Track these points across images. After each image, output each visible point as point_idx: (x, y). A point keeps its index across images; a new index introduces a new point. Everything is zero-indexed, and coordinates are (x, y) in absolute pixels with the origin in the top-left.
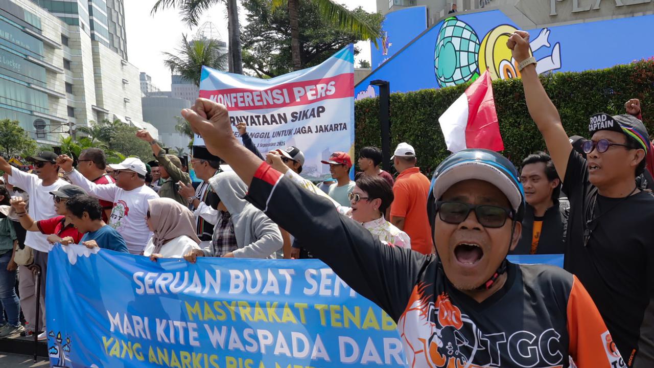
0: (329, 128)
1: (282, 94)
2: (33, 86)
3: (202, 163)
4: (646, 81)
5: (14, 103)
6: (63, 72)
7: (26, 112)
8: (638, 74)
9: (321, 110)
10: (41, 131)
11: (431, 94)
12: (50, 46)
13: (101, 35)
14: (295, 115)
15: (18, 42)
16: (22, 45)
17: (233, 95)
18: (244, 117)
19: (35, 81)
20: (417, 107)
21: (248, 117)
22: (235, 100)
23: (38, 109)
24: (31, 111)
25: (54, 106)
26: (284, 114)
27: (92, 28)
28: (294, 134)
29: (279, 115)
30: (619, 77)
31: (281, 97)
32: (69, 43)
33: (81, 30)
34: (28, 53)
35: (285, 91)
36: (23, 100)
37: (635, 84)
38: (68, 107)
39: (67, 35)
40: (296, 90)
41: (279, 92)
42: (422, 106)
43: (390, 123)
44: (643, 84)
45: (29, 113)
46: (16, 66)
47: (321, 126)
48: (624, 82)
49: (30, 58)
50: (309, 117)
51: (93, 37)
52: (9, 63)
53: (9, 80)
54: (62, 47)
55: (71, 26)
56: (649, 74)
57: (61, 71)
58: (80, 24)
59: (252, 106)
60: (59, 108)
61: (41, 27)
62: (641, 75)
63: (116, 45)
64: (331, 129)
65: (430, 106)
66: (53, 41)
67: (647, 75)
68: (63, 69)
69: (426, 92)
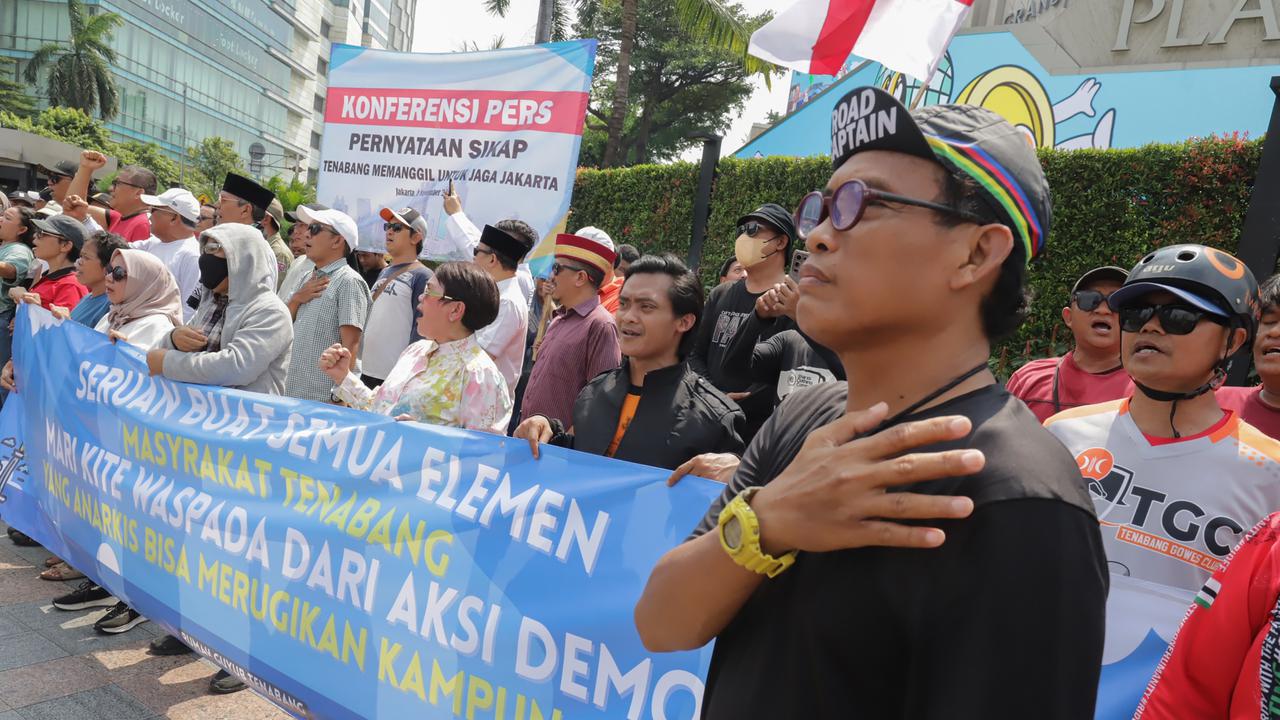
0: (524, 179)
1: (470, 108)
2: (270, 94)
3: (240, 205)
4: (1211, 183)
5: (239, 116)
6: (315, 78)
7: (252, 131)
8: (1193, 167)
9: (520, 146)
10: (257, 161)
11: (785, 165)
12: (303, 36)
13: (379, 26)
14: (476, 145)
15: (260, 25)
16: (266, 29)
17: (391, 100)
18: (398, 138)
19: (274, 87)
20: (758, 188)
21: (405, 138)
22: (393, 109)
23: (271, 130)
24: (261, 132)
25: (294, 129)
26: (460, 141)
27: (367, 14)
28: (470, 179)
29: (453, 141)
30: (1151, 169)
31: (466, 112)
32: (331, 34)
33: (350, 14)
34: (271, 42)
35: (476, 102)
36: (253, 114)
37: (1183, 186)
38: (313, 132)
39: (329, 20)
40: (492, 103)
41: (467, 103)
42: (766, 186)
43: (710, 211)
44: (1202, 189)
45: (258, 133)
46: (251, 59)
47: (511, 174)
48: (1160, 179)
49: (273, 51)
50: (498, 155)
51: (365, 27)
52: (243, 54)
53: (239, 81)
54: (319, 39)
55: (338, 8)
56: (1222, 167)
57: (311, 76)
58: (351, 6)
59: (419, 122)
60: (300, 132)
61: (295, 4)
62: (1201, 169)
63: (397, 45)
64: (528, 183)
65: (779, 189)
66: (308, 29)
67: (1215, 171)
68: (315, 72)
69: (777, 161)
